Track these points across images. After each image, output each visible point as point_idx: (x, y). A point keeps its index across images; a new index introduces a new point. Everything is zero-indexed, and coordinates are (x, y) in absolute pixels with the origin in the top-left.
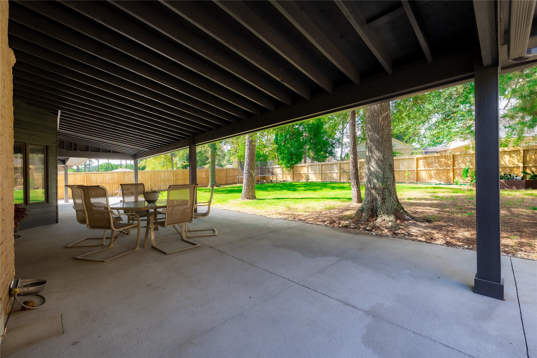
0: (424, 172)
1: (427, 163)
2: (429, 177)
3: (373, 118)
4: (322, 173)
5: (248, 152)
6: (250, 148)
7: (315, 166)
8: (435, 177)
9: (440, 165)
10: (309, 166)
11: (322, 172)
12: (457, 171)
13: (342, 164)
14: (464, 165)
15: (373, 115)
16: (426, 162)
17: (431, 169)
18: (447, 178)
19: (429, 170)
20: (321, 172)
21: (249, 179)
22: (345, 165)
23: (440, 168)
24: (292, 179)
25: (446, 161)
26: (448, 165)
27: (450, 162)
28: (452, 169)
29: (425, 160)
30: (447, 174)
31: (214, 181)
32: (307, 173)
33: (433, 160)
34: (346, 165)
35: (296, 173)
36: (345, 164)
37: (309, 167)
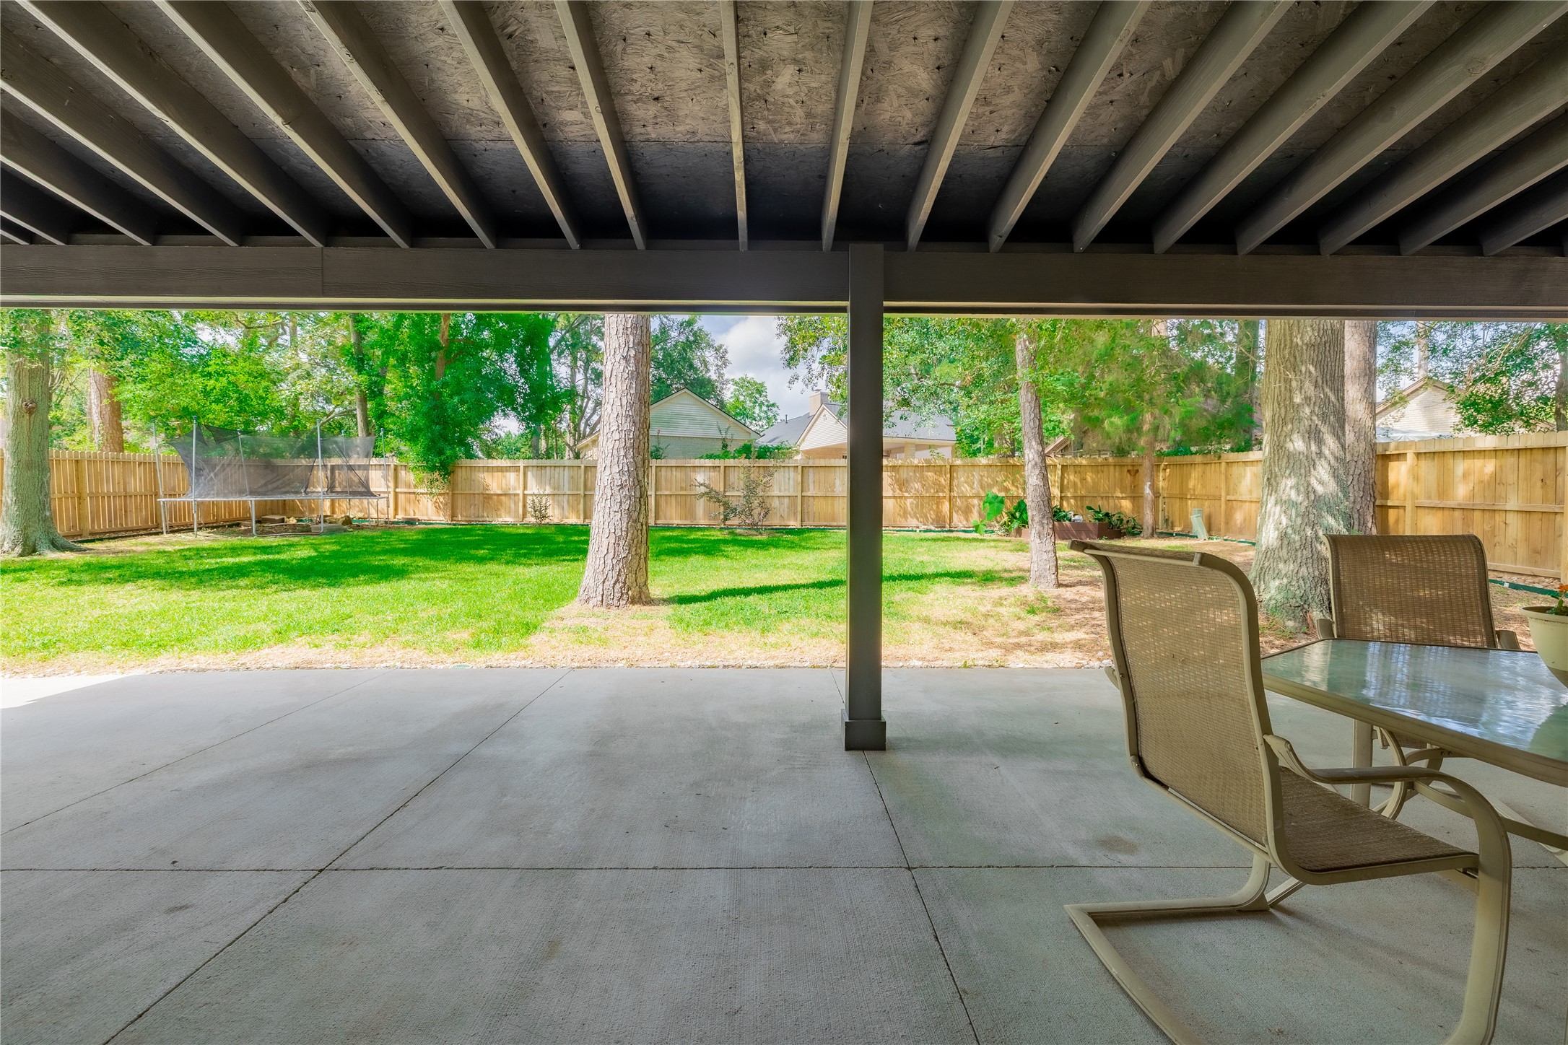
0: (892, 501)
1: (897, 481)
2: (902, 513)
3: (1327, 353)
4: (585, 495)
5: (633, 391)
6: (638, 373)
7: (557, 469)
8: (915, 513)
9: (923, 486)
10: (530, 468)
11: (587, 493)
12: (956, 501)
13: (663, 469)
14: (968, 488)
15: (1327, 345)
16: (895, 477)
17: (906, 494)
18: (937, 516)
19: (901, 497)
20: (582, 492)
21: (637, 514)
22: (674, 473)
23: (924, 494)
24: (449, 512)
25: (935, 477)
26: (940, 488)
27: (943, 481)
28: (948, 496)
29: (894, 474)
30: (938, 507)
31: (45, 519)
32: (520, 491)
33: (911, 474)
34: (678, 474)
35: (467, 492)
36: (674, 469)
37: (529, 474)
